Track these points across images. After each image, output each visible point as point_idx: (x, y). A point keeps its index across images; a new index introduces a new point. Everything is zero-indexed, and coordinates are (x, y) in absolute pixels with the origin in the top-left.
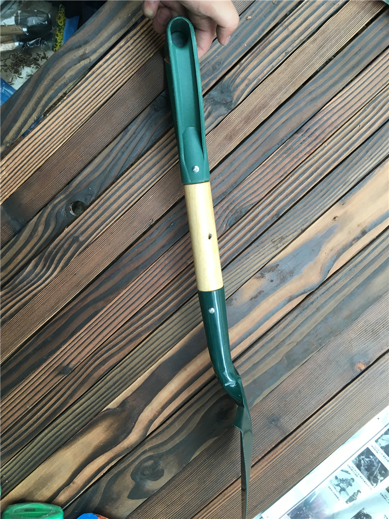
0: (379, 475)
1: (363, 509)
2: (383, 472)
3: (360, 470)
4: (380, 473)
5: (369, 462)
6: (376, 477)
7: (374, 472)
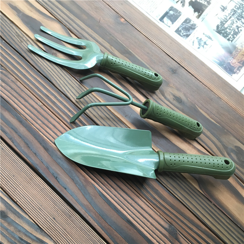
0: (190, 23)
1: (214, 30)
2: (188, 21)
3: (190, 35)
4: (189, 23)
5: (183, 30)
6: (192, 25)
7: (189, 26)
